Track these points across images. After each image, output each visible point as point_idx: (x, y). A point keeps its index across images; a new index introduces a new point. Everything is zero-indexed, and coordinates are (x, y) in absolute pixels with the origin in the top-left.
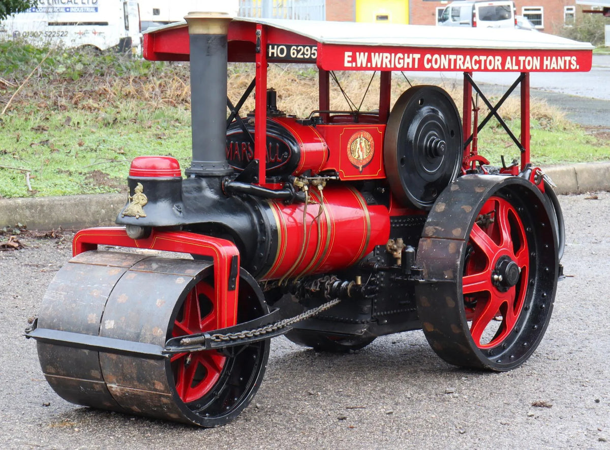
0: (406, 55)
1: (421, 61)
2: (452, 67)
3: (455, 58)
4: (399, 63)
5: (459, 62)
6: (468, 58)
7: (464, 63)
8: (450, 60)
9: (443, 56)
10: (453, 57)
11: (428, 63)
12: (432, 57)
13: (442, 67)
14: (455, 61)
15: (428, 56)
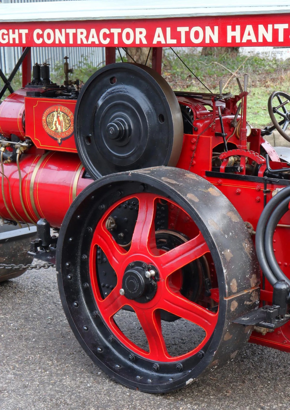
0: (11, 31)
1: (29, 36)
2: (71, 42)
3: (75, 32)
4: (4, 39)
5: (79, 36)
6: (93, 31)
7: (87, 38)
8: (67, 35)
9: (57, 31)
10: (71, 31)
11: (38, 39)
12: (43, 31)
13: (57, 42)
14: (75, 35)
15: (38, 31)
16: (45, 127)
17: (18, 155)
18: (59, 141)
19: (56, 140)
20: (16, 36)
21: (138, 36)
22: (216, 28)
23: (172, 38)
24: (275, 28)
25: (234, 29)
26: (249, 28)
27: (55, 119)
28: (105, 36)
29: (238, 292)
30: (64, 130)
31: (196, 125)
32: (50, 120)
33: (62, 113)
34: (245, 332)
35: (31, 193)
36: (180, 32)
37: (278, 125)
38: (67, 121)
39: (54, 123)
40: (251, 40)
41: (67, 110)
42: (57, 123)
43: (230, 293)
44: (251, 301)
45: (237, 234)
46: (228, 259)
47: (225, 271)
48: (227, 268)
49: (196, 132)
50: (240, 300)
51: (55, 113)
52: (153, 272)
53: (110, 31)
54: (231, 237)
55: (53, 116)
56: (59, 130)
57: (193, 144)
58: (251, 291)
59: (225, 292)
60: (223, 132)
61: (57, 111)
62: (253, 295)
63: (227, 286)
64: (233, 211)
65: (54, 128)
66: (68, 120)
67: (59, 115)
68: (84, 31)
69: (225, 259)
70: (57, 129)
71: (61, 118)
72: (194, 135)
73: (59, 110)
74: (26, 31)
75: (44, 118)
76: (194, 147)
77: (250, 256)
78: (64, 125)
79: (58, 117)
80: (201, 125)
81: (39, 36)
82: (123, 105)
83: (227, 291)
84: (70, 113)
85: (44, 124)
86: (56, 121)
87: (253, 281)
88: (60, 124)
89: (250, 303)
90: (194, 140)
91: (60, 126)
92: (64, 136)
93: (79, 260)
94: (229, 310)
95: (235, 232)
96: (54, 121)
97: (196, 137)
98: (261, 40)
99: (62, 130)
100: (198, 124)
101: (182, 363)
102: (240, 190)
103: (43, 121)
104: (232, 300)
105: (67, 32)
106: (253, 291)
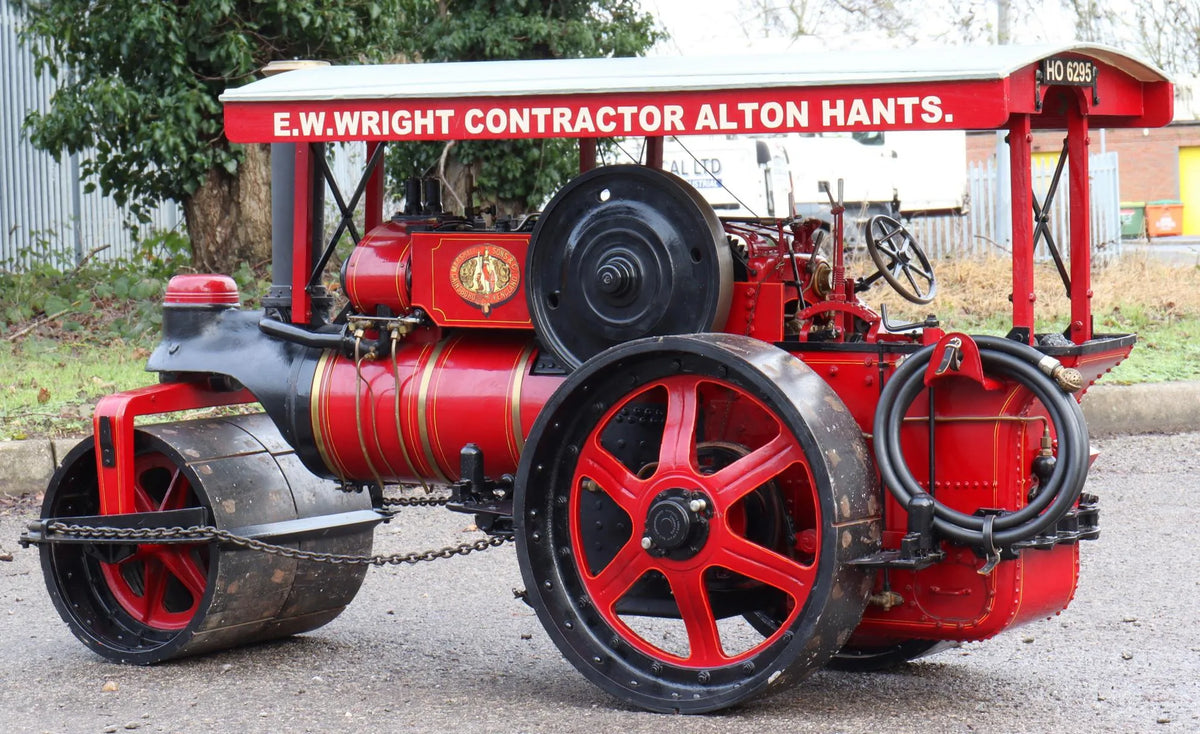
16: (456, 285)
17: (394, 342)
18: (486, 310)
19: (480, 307)
20: (429, 122)
21: (668, 118)
22: (805, 105)
23: (730, 119)
24: (899, 103)
25: (833, 106)
26: (858, 104)
27: (478, 269)
28: (607, 119)
29: (852, 519)
30: (496, 289)
31: (754, 266)
32: (466, 272)
33: (494, 259)
34: (862, 594)
35: (421, 412)
36: (743, 111)
37: (887, 269)
38: (503, 273)
39: (475, 276)
40: (861, 122)
41: (502, 252)
42: (483, 276)
43: (842, 518)
44: (869, 538)
45: (842, 429)
46: (835, 463)
47: (831, 480)
48: (835, 476)
49: (754, 276)
50: (856, 532)
51: (478, 260)
52: (703, 503)
53: (616, 110)
54: (836, 431)
55: (474, 264)
56: (487, 289)
57: (750, 297)
58: (869, 521)
59: (834, 514)
60: (796, 279)
61: (483, 255)
62: (873, 528)
63: (836, 504)
64: (832, 394)
65: (476, 286)
66: (506, 271)
67: (485, 262)
68: (568, 112)
69: (831, 463)
70: (481, 288)
71: (491, 268)
72: (750, 283)
73: (487, 252)
74: (451, 113)
75: (454, 269)
76: (751, 303)
77: (864, 466)
78: (496, 280)
79: (484, 266)
80: (762, 267)
81: (476, 121)
82: (626, 235)
83: (836, 512)
84: (509, 257)
85: (454, 280)
86: (480, 274)
87: (872, 506)
88: (488, 278)
89: (869, 542)
90: (752, 290)
91: (487, 283)
92: (496, 299)
93: (550, 508)
94: (840, 545)
95: (840, 425)
96: (476, 273)
97: (752, 286)
98: (877, 121)
99: (492, 289)
100: (757, 264)
101: (753, 661)
102: (836, 369)
103: (452, 276)
104: (844, 529)
105: (533, 113)
106: (872, 522)
